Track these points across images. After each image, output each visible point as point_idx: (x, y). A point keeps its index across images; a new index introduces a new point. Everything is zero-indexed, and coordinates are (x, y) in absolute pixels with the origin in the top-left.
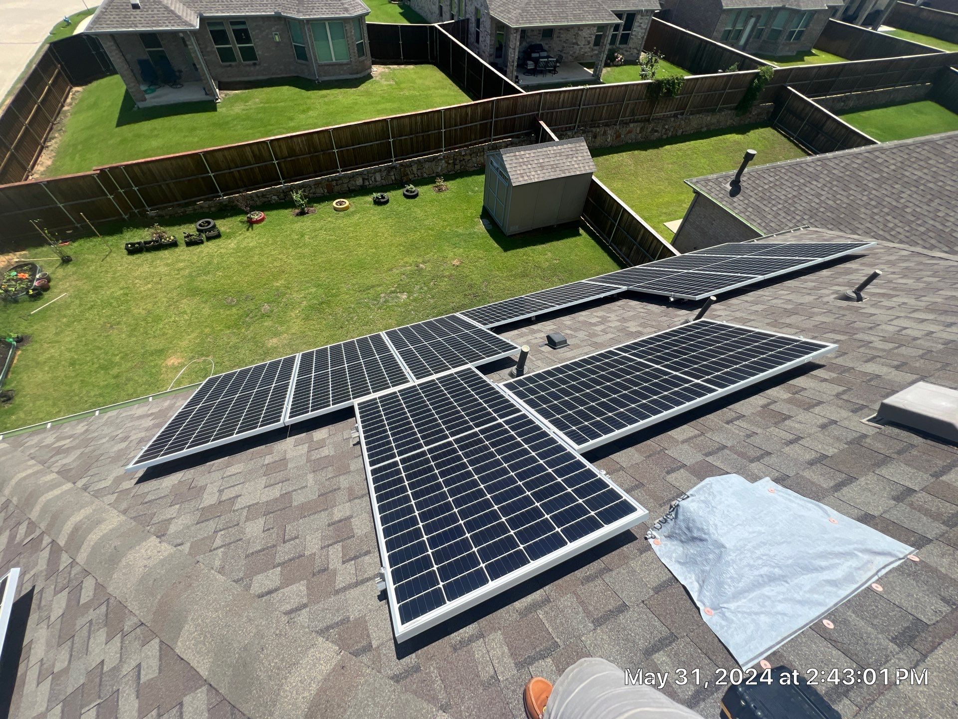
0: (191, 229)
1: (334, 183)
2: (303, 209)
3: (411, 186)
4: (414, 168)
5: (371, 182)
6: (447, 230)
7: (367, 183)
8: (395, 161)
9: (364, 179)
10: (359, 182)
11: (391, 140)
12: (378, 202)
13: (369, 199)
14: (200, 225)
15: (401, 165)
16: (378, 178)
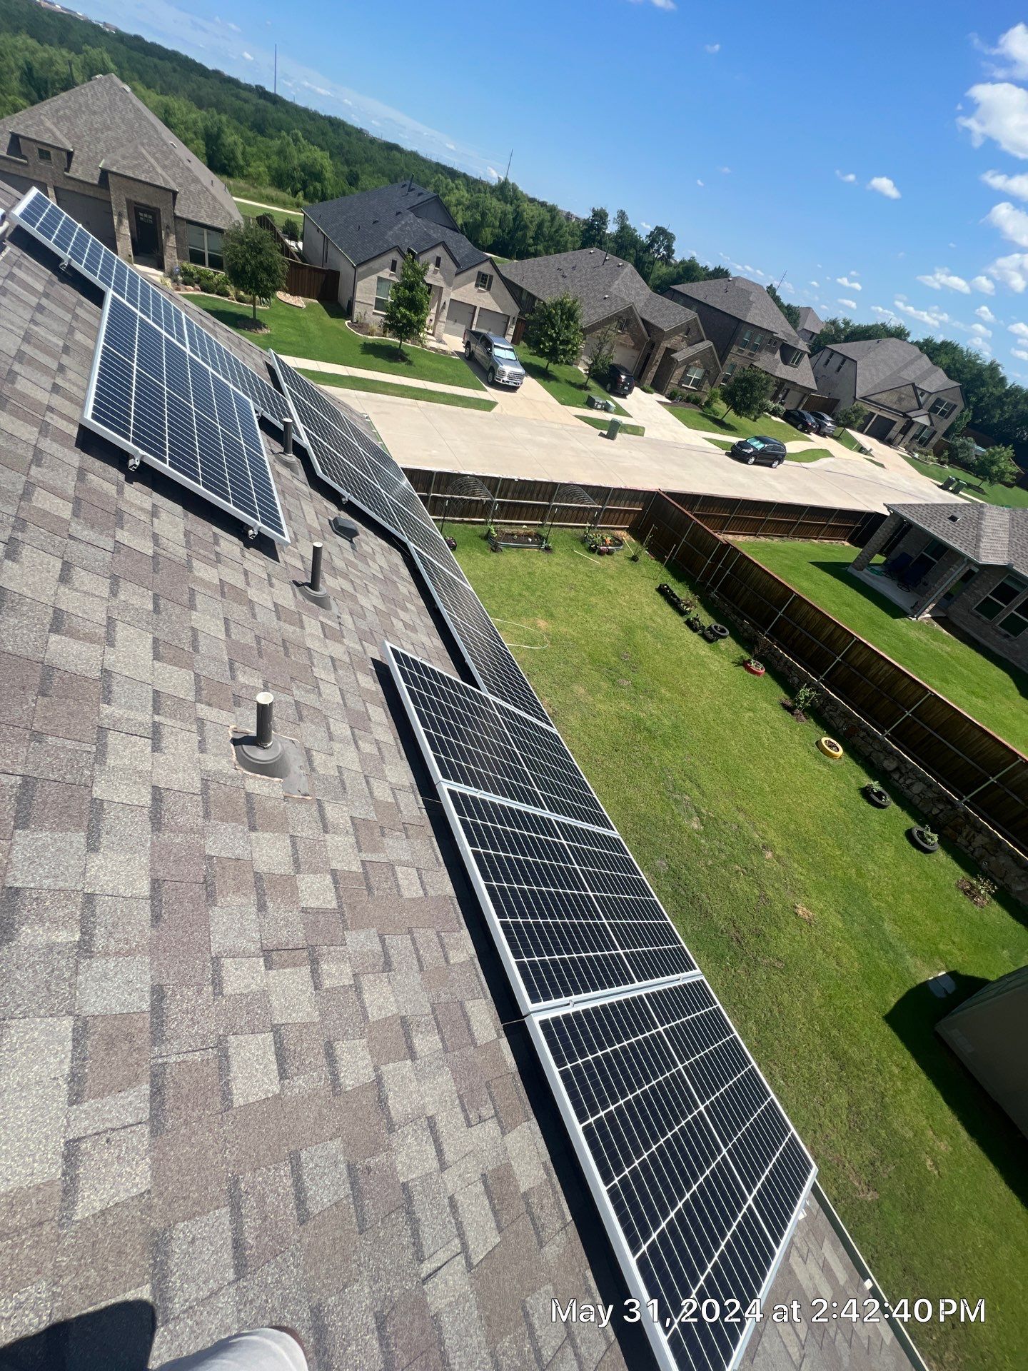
0: (706, 620)
1: (862, 734)
2: (795, 707)
3: (936, 837)
4: (980, 840)
5: (902, 781)
6: (875, 903)
7: (896, 776)
8: (966, 803)
9: (897, 769)
10: (890, 765)
11: (992, 780)
12: (866, 793)
13: (867, 781)
14: (716, 627)
15: (967, 815)
16: (918, 788)
